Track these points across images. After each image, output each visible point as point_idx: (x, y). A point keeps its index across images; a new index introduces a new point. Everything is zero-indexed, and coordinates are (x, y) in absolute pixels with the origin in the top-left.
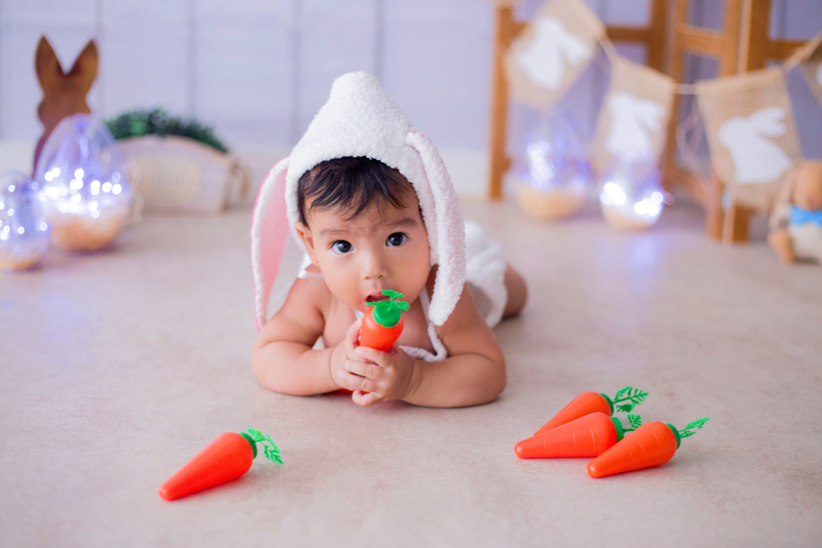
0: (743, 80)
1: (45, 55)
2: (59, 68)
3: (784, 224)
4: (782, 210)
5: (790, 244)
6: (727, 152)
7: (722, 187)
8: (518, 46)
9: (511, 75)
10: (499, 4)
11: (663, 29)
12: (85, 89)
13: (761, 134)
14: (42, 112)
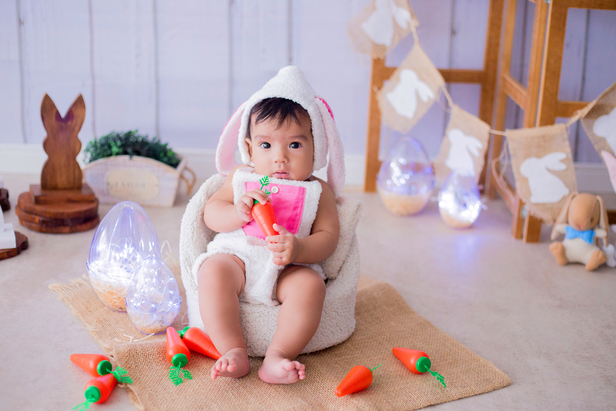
0: (538, 131)
1: (48, 106)
2: (58, 114)
3: (561, 237)
4: (559, 228)
5: (563, 252)
6: (526, 180)
7: (522, 204)
8: (387, 84)
9: (382, 105)
10: (375, 57)
11: (495, 71)
12: (77, 128)
13: (549, 170)
14: (46, 145)
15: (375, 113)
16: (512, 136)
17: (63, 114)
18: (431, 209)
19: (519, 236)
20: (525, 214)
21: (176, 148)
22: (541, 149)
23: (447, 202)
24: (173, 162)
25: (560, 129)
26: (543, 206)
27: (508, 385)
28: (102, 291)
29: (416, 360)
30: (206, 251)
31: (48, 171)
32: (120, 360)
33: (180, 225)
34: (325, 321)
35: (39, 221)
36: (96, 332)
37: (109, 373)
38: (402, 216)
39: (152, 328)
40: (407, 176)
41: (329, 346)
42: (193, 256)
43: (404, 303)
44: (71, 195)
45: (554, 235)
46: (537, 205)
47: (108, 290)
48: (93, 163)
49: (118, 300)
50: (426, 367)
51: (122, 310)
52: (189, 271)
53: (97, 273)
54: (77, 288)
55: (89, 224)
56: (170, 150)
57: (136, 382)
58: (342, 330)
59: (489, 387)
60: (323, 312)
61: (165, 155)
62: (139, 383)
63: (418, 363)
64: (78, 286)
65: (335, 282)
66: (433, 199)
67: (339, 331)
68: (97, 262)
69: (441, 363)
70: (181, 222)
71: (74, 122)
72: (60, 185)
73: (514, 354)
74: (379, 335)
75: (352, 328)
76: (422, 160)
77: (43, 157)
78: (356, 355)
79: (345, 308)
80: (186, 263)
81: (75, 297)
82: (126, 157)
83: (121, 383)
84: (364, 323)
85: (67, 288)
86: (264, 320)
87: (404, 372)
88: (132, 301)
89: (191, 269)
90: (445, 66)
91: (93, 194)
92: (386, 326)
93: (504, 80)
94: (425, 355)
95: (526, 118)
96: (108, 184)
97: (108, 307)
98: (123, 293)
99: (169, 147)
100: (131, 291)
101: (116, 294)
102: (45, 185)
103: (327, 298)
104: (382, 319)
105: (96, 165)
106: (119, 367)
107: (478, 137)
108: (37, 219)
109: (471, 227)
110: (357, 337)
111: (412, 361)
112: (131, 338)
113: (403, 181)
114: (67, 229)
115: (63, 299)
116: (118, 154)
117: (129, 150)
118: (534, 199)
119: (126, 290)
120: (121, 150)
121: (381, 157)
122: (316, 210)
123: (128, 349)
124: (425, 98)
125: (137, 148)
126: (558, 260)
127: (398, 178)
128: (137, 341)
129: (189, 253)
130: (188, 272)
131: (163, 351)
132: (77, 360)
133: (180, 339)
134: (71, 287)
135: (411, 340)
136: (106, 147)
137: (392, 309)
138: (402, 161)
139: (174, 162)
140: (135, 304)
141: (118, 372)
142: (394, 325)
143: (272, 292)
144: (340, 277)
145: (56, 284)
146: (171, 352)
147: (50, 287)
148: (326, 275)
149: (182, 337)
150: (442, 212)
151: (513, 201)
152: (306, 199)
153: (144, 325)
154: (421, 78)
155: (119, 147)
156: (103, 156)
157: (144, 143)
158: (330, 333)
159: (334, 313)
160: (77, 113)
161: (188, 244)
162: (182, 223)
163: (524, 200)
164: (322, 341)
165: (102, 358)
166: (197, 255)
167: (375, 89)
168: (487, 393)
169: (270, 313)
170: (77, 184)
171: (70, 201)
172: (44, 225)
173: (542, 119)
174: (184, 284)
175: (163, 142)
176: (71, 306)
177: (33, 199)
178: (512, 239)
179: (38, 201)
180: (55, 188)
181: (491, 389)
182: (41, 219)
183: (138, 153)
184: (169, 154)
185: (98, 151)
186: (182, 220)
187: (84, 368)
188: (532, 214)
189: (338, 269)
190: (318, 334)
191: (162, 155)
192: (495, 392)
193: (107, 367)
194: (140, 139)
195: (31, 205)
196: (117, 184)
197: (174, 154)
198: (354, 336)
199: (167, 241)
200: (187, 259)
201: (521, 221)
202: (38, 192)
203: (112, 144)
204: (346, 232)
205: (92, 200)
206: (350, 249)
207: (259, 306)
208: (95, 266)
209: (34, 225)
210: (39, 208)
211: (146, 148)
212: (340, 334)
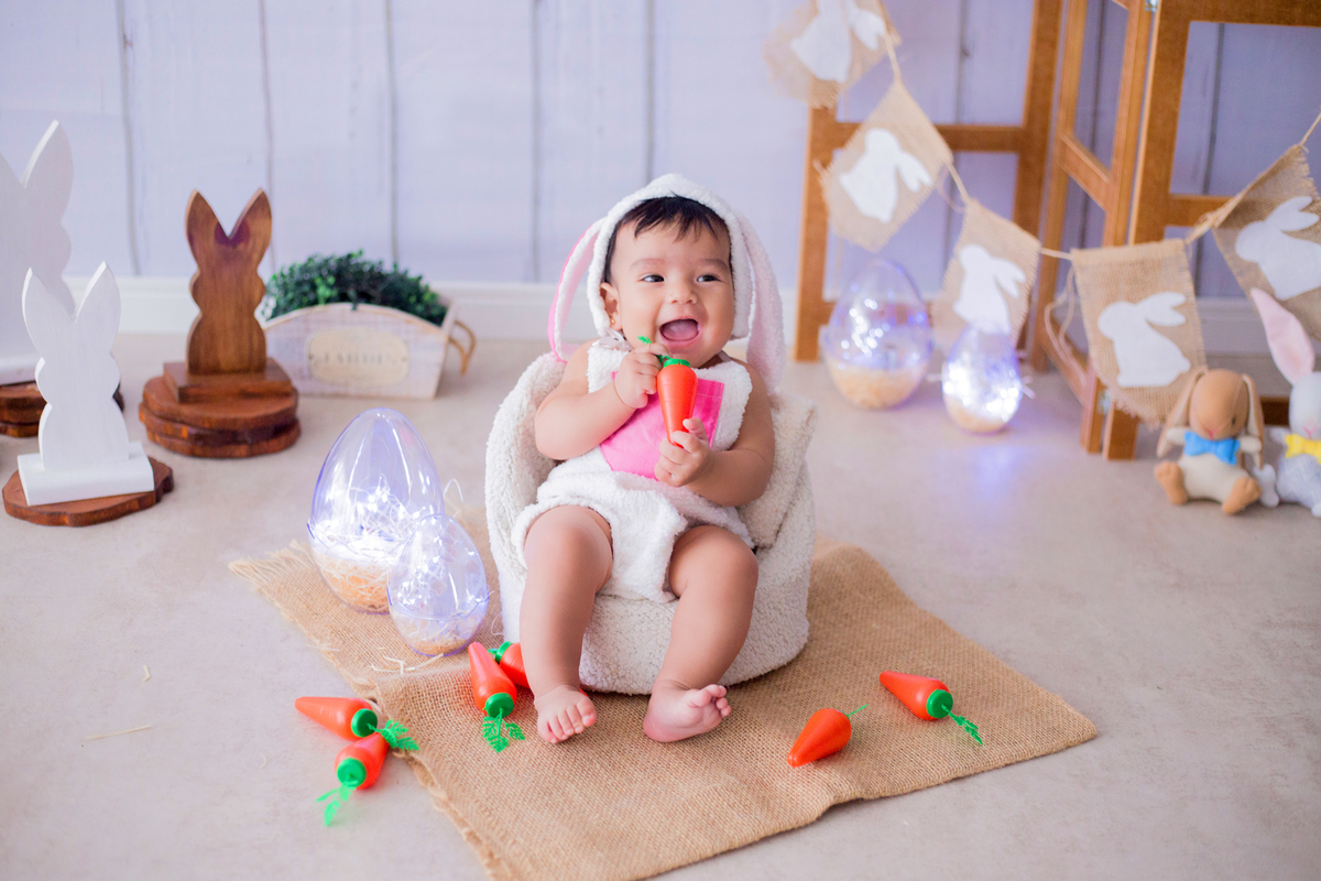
0: (1132, 252)
1: (200, 217)
2: (219, 229)
3: (1176, 452)
4: (1173, 434)
5: (1180, 480)
6: (1108, 343)
7: (1100, 387)
8: (840, 156)
9: (830, 196)
10: (818, 105)
11: (1045, 130)
12: (255, 257)
13: (1151, 325)
14: (197, 290)
15: (816, 210)
16: (1085, 262)
17: (228, 228)
18: (927, 395)
19: (1095, 447)
20: (1107, 406)
21: (437, 283)
22: (1137, 285)
23: (958, 382)
24: (435, 315)
25: (1173, 248)
26: (1140, 392)
27: (1093, 738)
28: (339, 577)
29: (926, 697)
30: (535, 502)
31: (200, 339)
32: (391, 706)
33: (485, 452)
34: (759, 627)
35: (190, 435)
36: (335, 653)
37: (373, 731)
38: (872, 409)
39: (439, 644)
40: (879, 333)
41: (766, 671)
42: (512, 511)
43: (893, 585)
44: (246, 383)
45: (1162, 448)
46: (1130, 390)
47: (351, 574)
48: (281, 319)
49: (370, 592)
50: (944, 708)
51: (379, 610)
52: (507, 540)
53: (329, 543)
54: (284, 568)
55: (283, 439)
56: (427, 288)
57: (424, 747)
58: (786, 641)
59: (1058, 743)
60: (754, 611)
61: (419, 300)
62: (430, 749)
63: (930, 702)
64: (284, 564)
65: (772, 553)
66: (932, 378)
67: (783, 643)
68: (327, 522)
69: (969, 699)
70: (487, 446)
71: (251, 243)
72: (223, 366)
73: (1100, 679)
74: (852, 647)
75: (803, 636)
76: (908, 298)
77: (192, 312)
78: (814, 687)
79: (793, 601)
80: (499, 523)
81: (282, 587)
82: (346, 307)
83: (397, 750)
84: (822, 626)
85: (263, 569)
86: (649, 629)
87: (904, 717)
88: (399, 595)
89: (509, 535)
90: (948, 119)
91: (288, 381)
92: (863, 631)
93: (1064, 146)
94: (942, 687)
95: (1110, 227)
96: (310, 357)
97: (349, 605)
98: (380, 579)
99: (423, 283)
100: (398, 578)
101: (366, 582)
102: (195, 366)
103: (761, 584)
104: (854, 618)
105: (288, 321)
106: (391, 721)
107: (1017, 260)
108: (185, 431)
109: (1003, 430)
110: (812, 653)
111: (919, 697)
112: (402, 663)
113: (872, 343)
114: (243, 449)
115: (260, 590)
116: (329, 300)
117: (352, 293)
118: (1124, 380)
119: (384, 574)
120: (334, 293)
121: (829, 293)
122: (739, 425)
123: (403, 686)
124: (913, 185)
125: (365, 286)
126: (1171, 495)
127: (863, 337)
128: (413, 668)
129: (504, 504)
130: (504, 541)
131: (467, 689)
132: (310, 708)
133: (494, 665)
134: (270, 565)
135: (911, 657)
136: (306, 288)
137: (871, 598)
138: (872, 304)
139: (435, 312)
140: (405, 602)
141: (391, 730)
142: (878, 628)
143: (663, 578)
144: (780, 544)
145: (241, 562)
146: (482, 691)
147: (231, 566)
148: (753, 540)
149: (498, 661)
150: (950, 403)
151: (1083, 382)
152: (723, 403)
153: (425, 639)
154: (906, 146)
155: (330, 287)
156: (301, 305)
157: (376, 277)
158: (767, 647)
159: (773, 612)
160: (256, 226)
161: (502, 489)
162: (488, 450)
163: (1105, 381)
164: (754, 662)
165: (359, 705)
166: (519, 509)
167: (817, 165)
168: (1055, 753)
169: (661, 616)
170: (257, 363)
171: (247, 395)
172: (200, 443)
173: (1139, 230)
174: (497, 562)
175: (412, 275)
176: (277, 604)
177: (176, 393)
178: (1083, 452)
179: (184, 396)
180: (215, 371)
181: (1062, 746)
182: (194, 431)
183: (366, 297)
184: (426, 298)
185: (290, 296)
186: (488, 444)
187: (325, 723)
188: (1120, 406)
189: (775, 528)
190: (746, 651)
191: (413, 299)
192: (1070, 751)
193: (369, 723)
194: (367, 268)
195: (171, 405)
196: (327, 358)
197: (434, 296)
198: (808, 651)
199: (455, 481)
200: (500, 517)
201: (1098, 419)
202: (182, 379)
203: (318, 281)
204: (788, 460)
205: (287, 392)
206: (796, 492)
207: (639, 603)
208: (324, 530)
209: (179, 443)
210: (187, 411)
211: (381, 287)
212: (784, 650)
